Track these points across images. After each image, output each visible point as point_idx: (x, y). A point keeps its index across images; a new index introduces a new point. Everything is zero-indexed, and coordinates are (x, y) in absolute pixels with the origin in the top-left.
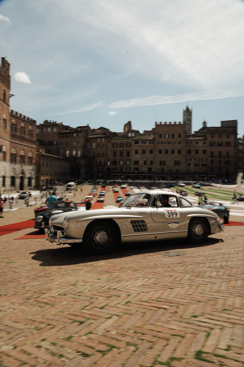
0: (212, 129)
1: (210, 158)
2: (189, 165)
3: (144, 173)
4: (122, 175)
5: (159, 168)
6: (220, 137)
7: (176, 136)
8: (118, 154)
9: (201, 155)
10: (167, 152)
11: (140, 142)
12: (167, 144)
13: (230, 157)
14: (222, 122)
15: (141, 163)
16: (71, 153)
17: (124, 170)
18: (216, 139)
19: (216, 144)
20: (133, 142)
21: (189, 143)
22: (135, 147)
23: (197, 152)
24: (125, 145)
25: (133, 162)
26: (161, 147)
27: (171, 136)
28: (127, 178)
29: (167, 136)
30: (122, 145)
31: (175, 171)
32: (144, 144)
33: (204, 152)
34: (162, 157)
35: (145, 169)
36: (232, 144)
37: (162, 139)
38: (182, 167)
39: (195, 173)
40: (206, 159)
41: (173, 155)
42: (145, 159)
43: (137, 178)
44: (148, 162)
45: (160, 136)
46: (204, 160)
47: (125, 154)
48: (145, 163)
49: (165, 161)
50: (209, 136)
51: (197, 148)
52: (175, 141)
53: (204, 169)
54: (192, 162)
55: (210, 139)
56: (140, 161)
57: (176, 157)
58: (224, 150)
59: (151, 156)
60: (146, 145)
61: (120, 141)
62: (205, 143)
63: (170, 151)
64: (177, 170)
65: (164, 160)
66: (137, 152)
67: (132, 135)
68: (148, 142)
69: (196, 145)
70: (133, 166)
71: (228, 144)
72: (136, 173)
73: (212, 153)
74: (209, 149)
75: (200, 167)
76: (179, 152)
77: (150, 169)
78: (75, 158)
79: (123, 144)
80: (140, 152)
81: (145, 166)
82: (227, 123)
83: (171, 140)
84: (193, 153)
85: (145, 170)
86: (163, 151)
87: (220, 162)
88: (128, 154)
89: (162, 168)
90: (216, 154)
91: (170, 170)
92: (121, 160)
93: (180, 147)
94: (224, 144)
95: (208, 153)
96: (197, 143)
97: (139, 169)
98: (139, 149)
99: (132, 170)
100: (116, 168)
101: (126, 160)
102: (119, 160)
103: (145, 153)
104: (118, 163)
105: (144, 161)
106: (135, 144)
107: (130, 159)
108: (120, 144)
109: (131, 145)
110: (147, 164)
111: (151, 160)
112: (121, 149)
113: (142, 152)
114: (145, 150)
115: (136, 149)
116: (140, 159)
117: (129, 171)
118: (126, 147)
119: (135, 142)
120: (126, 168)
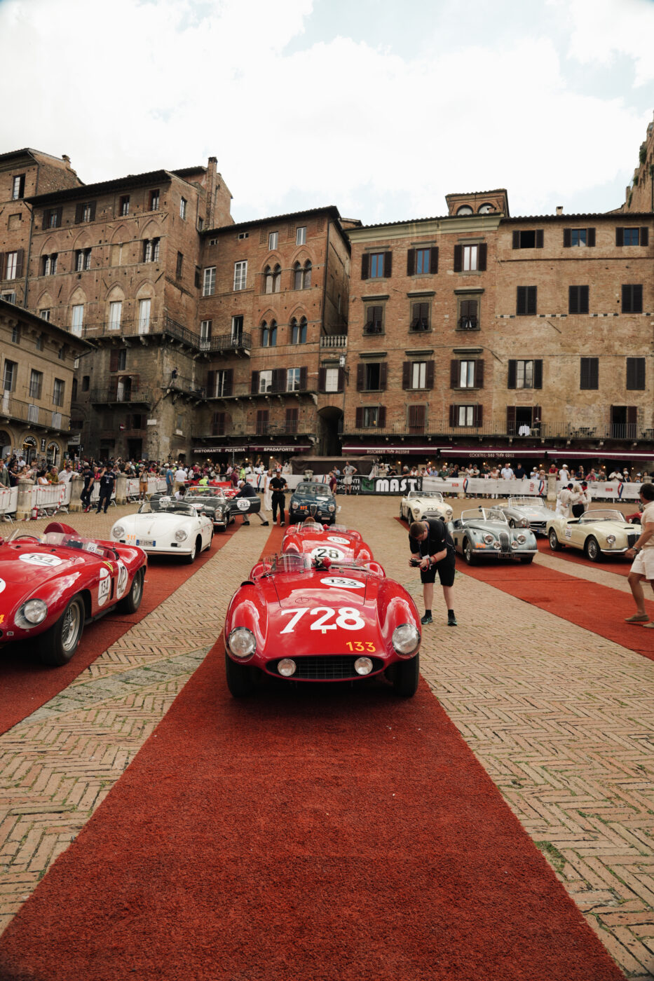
3: (584, 441)
8: (397, 318)
11: (553, 237)
15: (561, 371)
16: (96, 315)
17: (437, 424)
20: (506, 238)
22: (513, 269)
24: (446, 261)
25: (498, 370)
30: (424, 259)
32: (580, 251)
35: (589, 415)
42: (587, 350)
44: (612, 373)
47: (444, 316)
48: (590, 373)
56: (555, 363)
59: (627, 325)
60: (595, 252)
61: (414, 232)
66: (527, 302)
68: (604, 234)
70: (498, 400)
72: (521, 442)
77: (621, 416)
78: (119, 346)
79: (435, 253)
80: (552, 299)
81: (589, 394)
85: (589, 425)
88: (469, 320)
92: (419, 357)
97: (546, 415)
98: (547, 278)
99: (495, 425)
100: (383, 410)
101: (455, 357)
102: (407, 359)
103: (585, 310)
104: (394, 379)
105: (578, 364)
106: (515, 246)
107: (480, 351)
108: (412, 254)
109: (490, 259)
110: (601, 380)
111: (632, 353)
112: (416, 284)
113: (564, 299)
114: (585, 290)
115: (524, 284)
116: (555, 348)
117: (471, 432)
118: (451, 273)
119: (515, 234)
120: (454, 413)
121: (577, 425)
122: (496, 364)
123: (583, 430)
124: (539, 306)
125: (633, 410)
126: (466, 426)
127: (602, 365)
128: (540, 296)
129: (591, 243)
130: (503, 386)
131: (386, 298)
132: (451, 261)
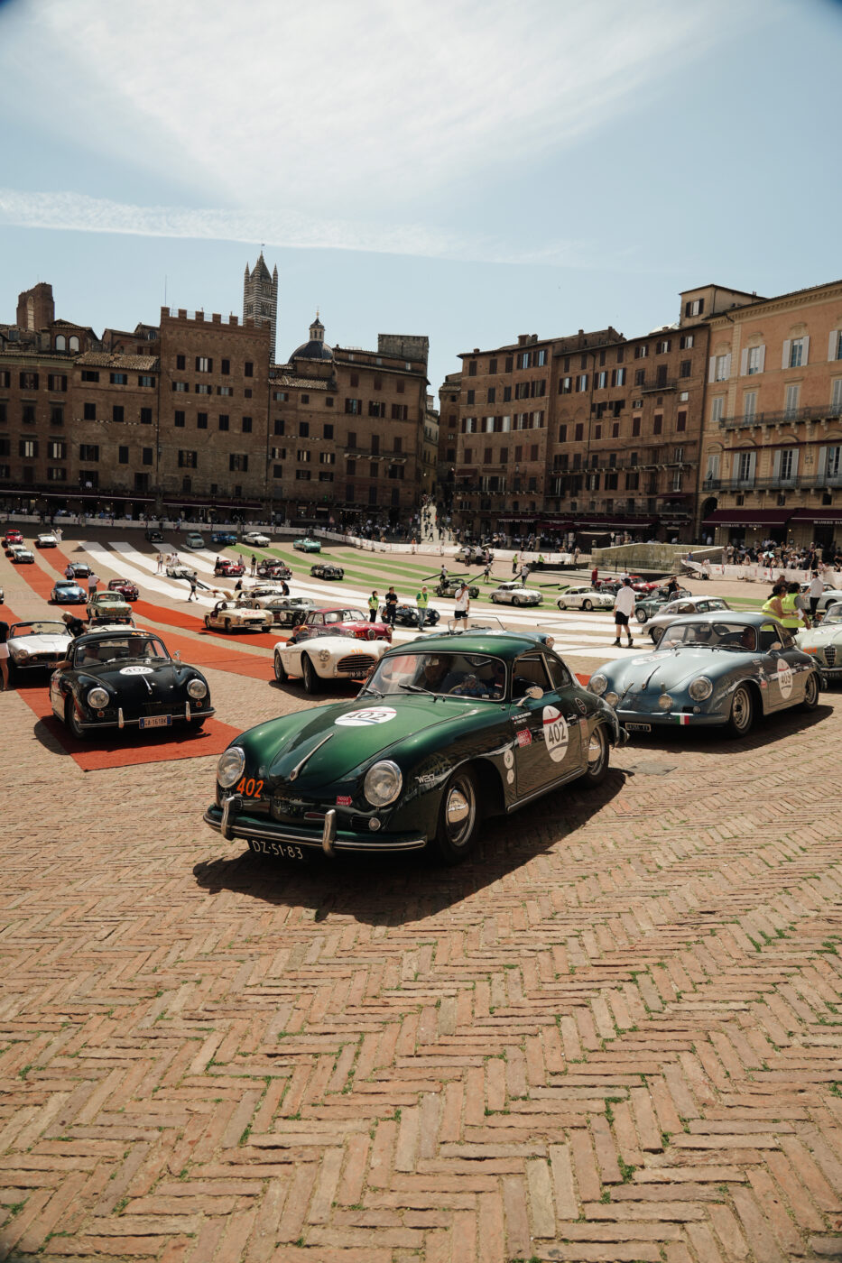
0: (352, 357)
1: (346, 452)
2: (278, 471)
3: (119, 491)
4: (32, 497)
5: (177, 476)
6: (378, 386)
7: (237, 367)
8: (15, 413)
9: (316, 441)
10: (202, 421)
11: (104, 377)
12: (203, 394)
13: (406, 455)
14: (382, 337)
15: (109, 452)
17: (41, 477)
18: (365, 393)
19: (365, 409)
20: (78, 375)
21: (280, 397)
22: (82, 392)
23: (304, 430)
24: (44, 383)
25: (75, 448)
26: (181, 400)
27: (218, 365)
28: (53, 507)
29: (204, 365)
30: (29, 380)
31: (230, 489)
32: (119, 387)
33: (328, 432)
34: (188, 437)
35: (123, 477)
36: (412, 414)
37: (188, 374)
38: (256, 479)
39: (297, 501)
40: (333, 457)
41: (224, 433)
42: (122, 442)
43: (91, 507)
44: (135, 455)
45: (181, 363)
46: (328, 459)
47: (43, 416)
48: (124, 454)
49: (195, 454)
50: (343, 381)
51: (305, 418)
52: (232, 384)
53: (326, 488)
54: (289, 462)
55: (345, 389)
56: (105, 448)
57: (236, 441)
58: (388, 429)
59: (144, 430)
60: (127, 388)
61: (24, 362)
62: (329, 402)
63: (213, 418)
64: (238, 489)
65: (195, 449)
66: (90, 412)
67: (68, 344)
68: (133, 379)
69: (301, 406)
70: (75, 465)
71: (399, 412)
72: (87, 491)
73: (352, 437)
74: (342, 423)
75: (315, 480)
76: (247, 425)
77: (141, 479)
79: (36, 377)
80: (103, 412)
81: (124, 466)
82: (399, 342)
83: (217, 379)
84: (292, 432)
85: (123, 482)
86: (191, 418)
87: (374, 467)
88: (57, 418)
89: (187, 476)
90: (363, 440)
91: (214, 487)
92: (29, 438)
93: (248, 407)
94: (388, 409)
95: (340, 436)
96: (305, 400)
97: (101, 476)
98: (101, 400)
99: (73, 479)
100: (8, 468)
101: (50, 440)
102: (21, 438)
103: (122, 420)
104: (14, 450)
105: (118, 449)
106: (83, 379)
107: (64, 438)
108: (22, 375)
109: (69, 386)
110: (130, 459)
111: (146, 446)
112: (26, 395)
113: (110, 413)
114: (122, 408)
115: (88, 402)
116: (105, 439)
117: (59, 483)
118: (46, 390)
119: (83, 373)
120: (50, 471)
121: (118, 481)
122: (74, 446)
123: (120, 484)
124: (97, 415)
125: (146, 475)
126: (57, 479)
127: (130, 450)
128: (97, 409)
129: (125, 382)
130: (77, 458)
131: (7, 400)
132: (46, 383)
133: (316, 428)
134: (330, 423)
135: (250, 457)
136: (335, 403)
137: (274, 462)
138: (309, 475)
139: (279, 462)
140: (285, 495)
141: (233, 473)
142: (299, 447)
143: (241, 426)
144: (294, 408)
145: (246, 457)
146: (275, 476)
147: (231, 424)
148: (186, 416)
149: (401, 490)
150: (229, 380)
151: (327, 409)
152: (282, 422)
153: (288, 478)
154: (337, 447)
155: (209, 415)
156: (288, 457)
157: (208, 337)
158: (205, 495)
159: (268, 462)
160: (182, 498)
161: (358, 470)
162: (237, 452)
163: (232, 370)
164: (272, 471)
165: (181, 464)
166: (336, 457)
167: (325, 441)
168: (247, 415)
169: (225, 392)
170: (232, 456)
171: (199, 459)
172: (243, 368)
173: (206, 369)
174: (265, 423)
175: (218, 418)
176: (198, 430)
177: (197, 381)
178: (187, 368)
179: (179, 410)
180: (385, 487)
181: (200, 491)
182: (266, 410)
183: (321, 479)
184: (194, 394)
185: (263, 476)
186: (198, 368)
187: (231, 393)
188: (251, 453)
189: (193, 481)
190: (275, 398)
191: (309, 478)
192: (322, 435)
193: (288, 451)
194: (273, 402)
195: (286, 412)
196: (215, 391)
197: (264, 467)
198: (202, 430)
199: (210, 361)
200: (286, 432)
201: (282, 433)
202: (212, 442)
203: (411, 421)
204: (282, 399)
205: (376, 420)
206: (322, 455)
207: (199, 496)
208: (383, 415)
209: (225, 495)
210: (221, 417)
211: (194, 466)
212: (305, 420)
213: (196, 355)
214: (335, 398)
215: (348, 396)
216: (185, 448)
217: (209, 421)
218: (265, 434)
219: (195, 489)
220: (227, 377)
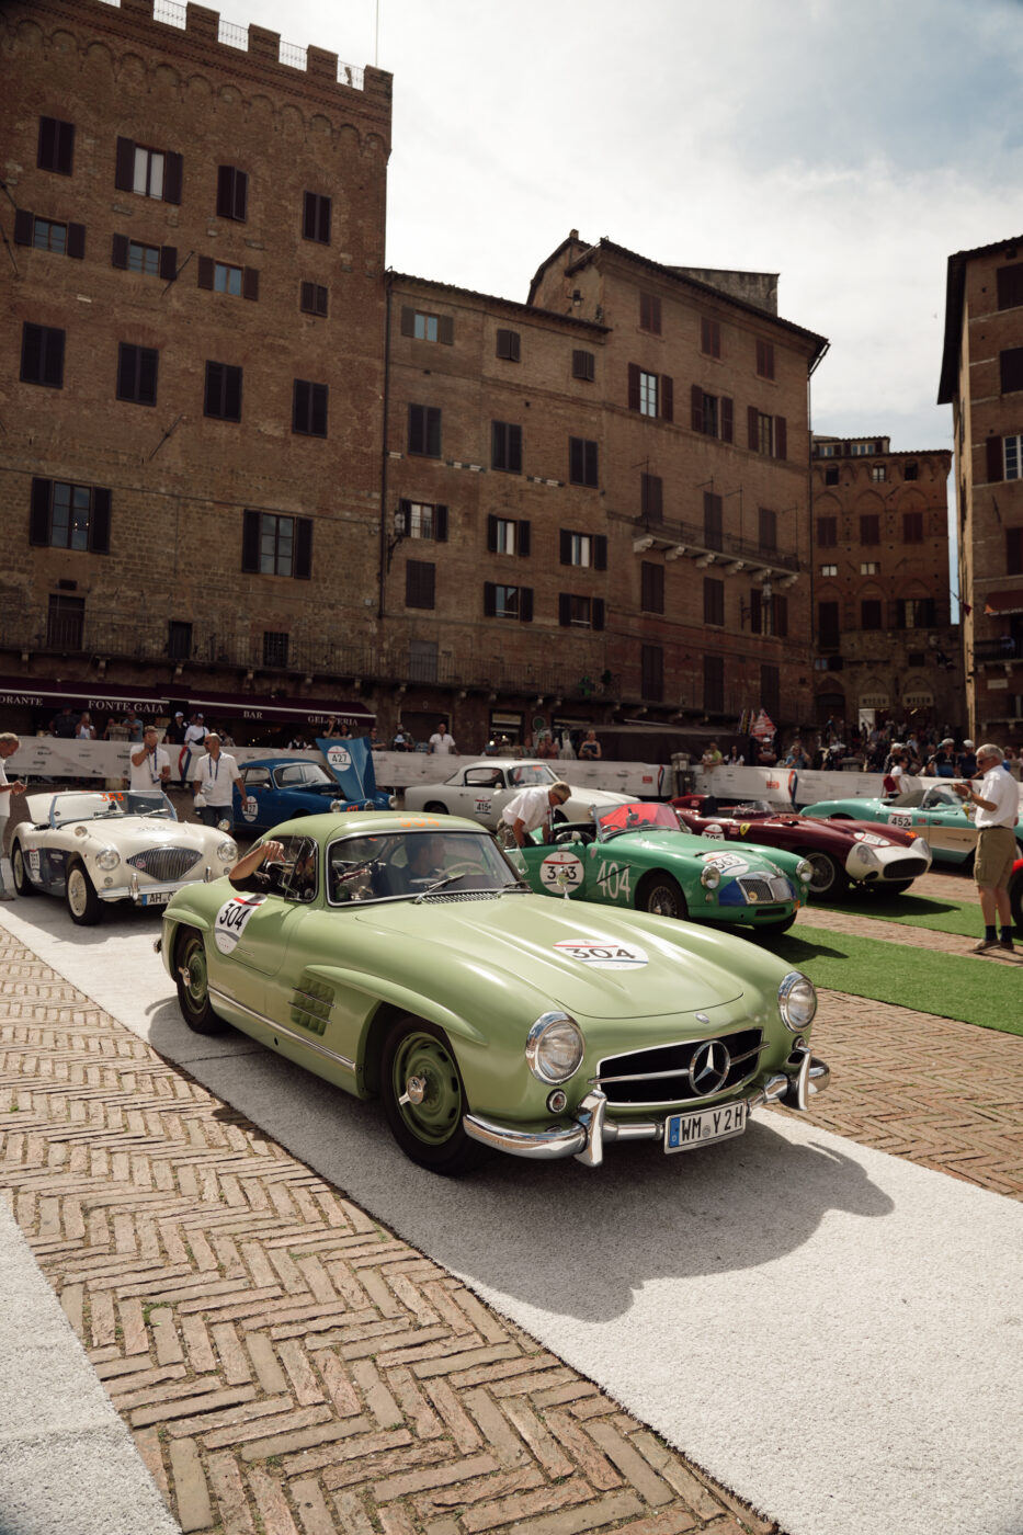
1: (636, 535)
2: (423, 585)
5: (19, 578)
6: (712, 345)
7: (275, 202)
9: (546, 489)
10: (138, 375)
12: (141, 275)
13: (788, 565)
19: (683, 407)
21: (425, 329)
23: (508, 447)
27: (202, 182)
29: (148, 173)
31: (243, 648)
33: (583, 463)
34: (75, 428)
37: (83, 197)
38: (341, 611)
40: (599, 547)
41: (222, 430)
46: (584, 552)
49: (102, 500)
51: (509, 409)
52: (254, 258)
54: (460, 555)
55: (626, 336)
57: (268, 464)
58: (742, 481)
62: (582, 367)
63: (181, 371)
64: (275, 642)
65: (105, 480)
69: (495, 368)
73: (652, 487)
74: (621, 441)
75: (547, 622)
76: (309, 409)
83: (200, 231)
84: (469, 451)
86: (92, 360)
87: (714, 593)
89: (69, 585)
90: (682, 504)
91: (181, 633)
93: (314, 347)
94: (739, 421)
95: (619, 482)
96: (508, 347)
133: (545, 447)
134: (588, 434)
135: (319, 528)
136: (600, 372)
137: (404, 553)
138: (523, 604)
139: (427, 552)
140: (445, 673)
141: (253, 582)
142: (489, 504)
143: (288, 410)
144: (472, 369)
145: (304, 527)
146: (412, 601)
147: (249, 398)
148: (71, 349)
149: (783, 670)
150: (246, 242)
151: (575, 388)
152: (435, 414)
153: (457, 609)
154: (612, 515)
155: (166, 357)
156: (455, 534)
157: (166, 76)
158: (139, 664)
159: (386, 550)
160: (40, 670)
161: (671, 594)
162: (271, 504)
163: (255, 208)
164: (398, 582)
165: (39, 533)
166: (611, 548)
167: (575, 492)
168: (311, 377)
169: (228, 283)
170: (253, 520)
171: (117, 519)
172: (298, 209)
173: (157, 189)
174: (376, 412)
175: (201, 370)
176: (119, 408)
177: (119, 226)
178: (79, 171)
179: (43, 320)
180: (742, 658)
181: (123, 646)
182: (379, 365)
183: (565, 621)
184: (106, 271)
185: (369, 598)
186: (124, 180)
187: (251, 289)
188: (324, 512)
189: (91, 605)
190: (408, 329)
191: (527, 616)
192: (566, 469)
193: (455, 514)
194: (399, 342)
195: (448, 382)
196: (189, 271)
197: (371, 567)
198: (138, 411)
199: (174, 167)
200: (446, 447)
201: (432, 450)
202: (173, 458)
203: (795, 468)
204: (432, 336)
205: (711, 448)
206: (566, 537)
207: (116, 662)
208: (728, 436)
209: (222, 666)
210: (213, 370)
211: (99, 542)
212: (509, 417)
213: (119, 130)
214: (601, 355)
215: (636, 356)
216: (62, 471)
217: (163, 378)
218: (376, 447)
219: (98, 638)
220: (237, 229)
